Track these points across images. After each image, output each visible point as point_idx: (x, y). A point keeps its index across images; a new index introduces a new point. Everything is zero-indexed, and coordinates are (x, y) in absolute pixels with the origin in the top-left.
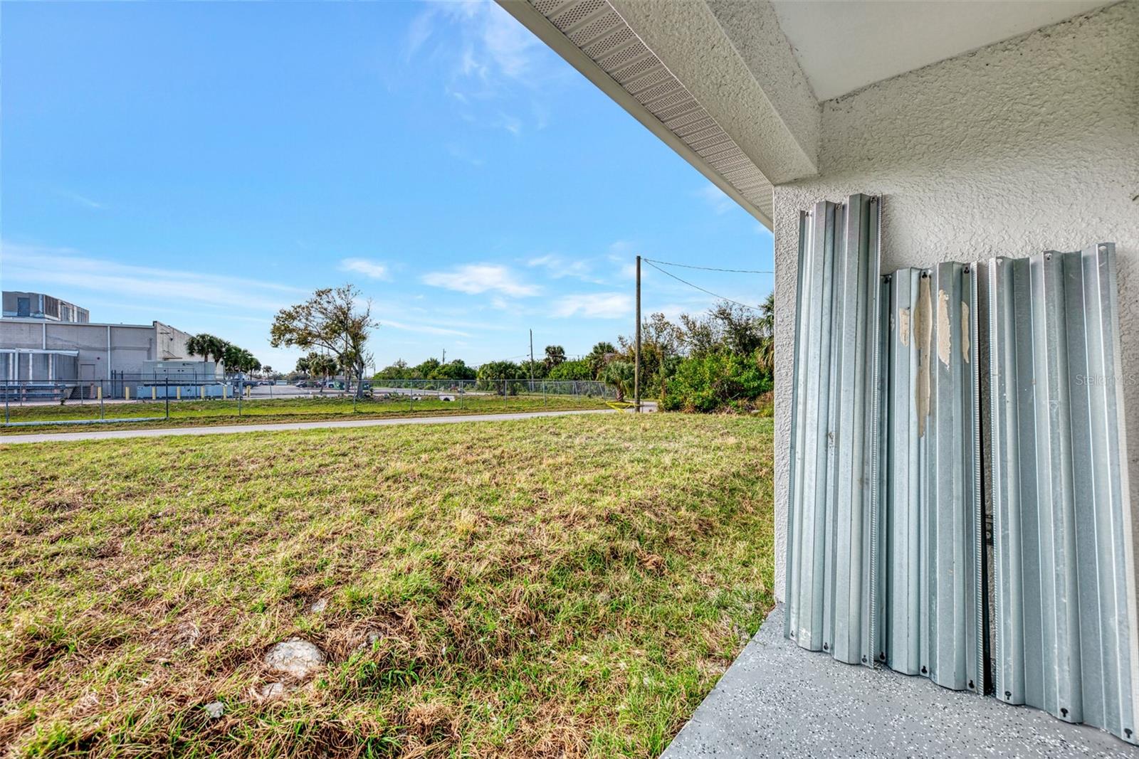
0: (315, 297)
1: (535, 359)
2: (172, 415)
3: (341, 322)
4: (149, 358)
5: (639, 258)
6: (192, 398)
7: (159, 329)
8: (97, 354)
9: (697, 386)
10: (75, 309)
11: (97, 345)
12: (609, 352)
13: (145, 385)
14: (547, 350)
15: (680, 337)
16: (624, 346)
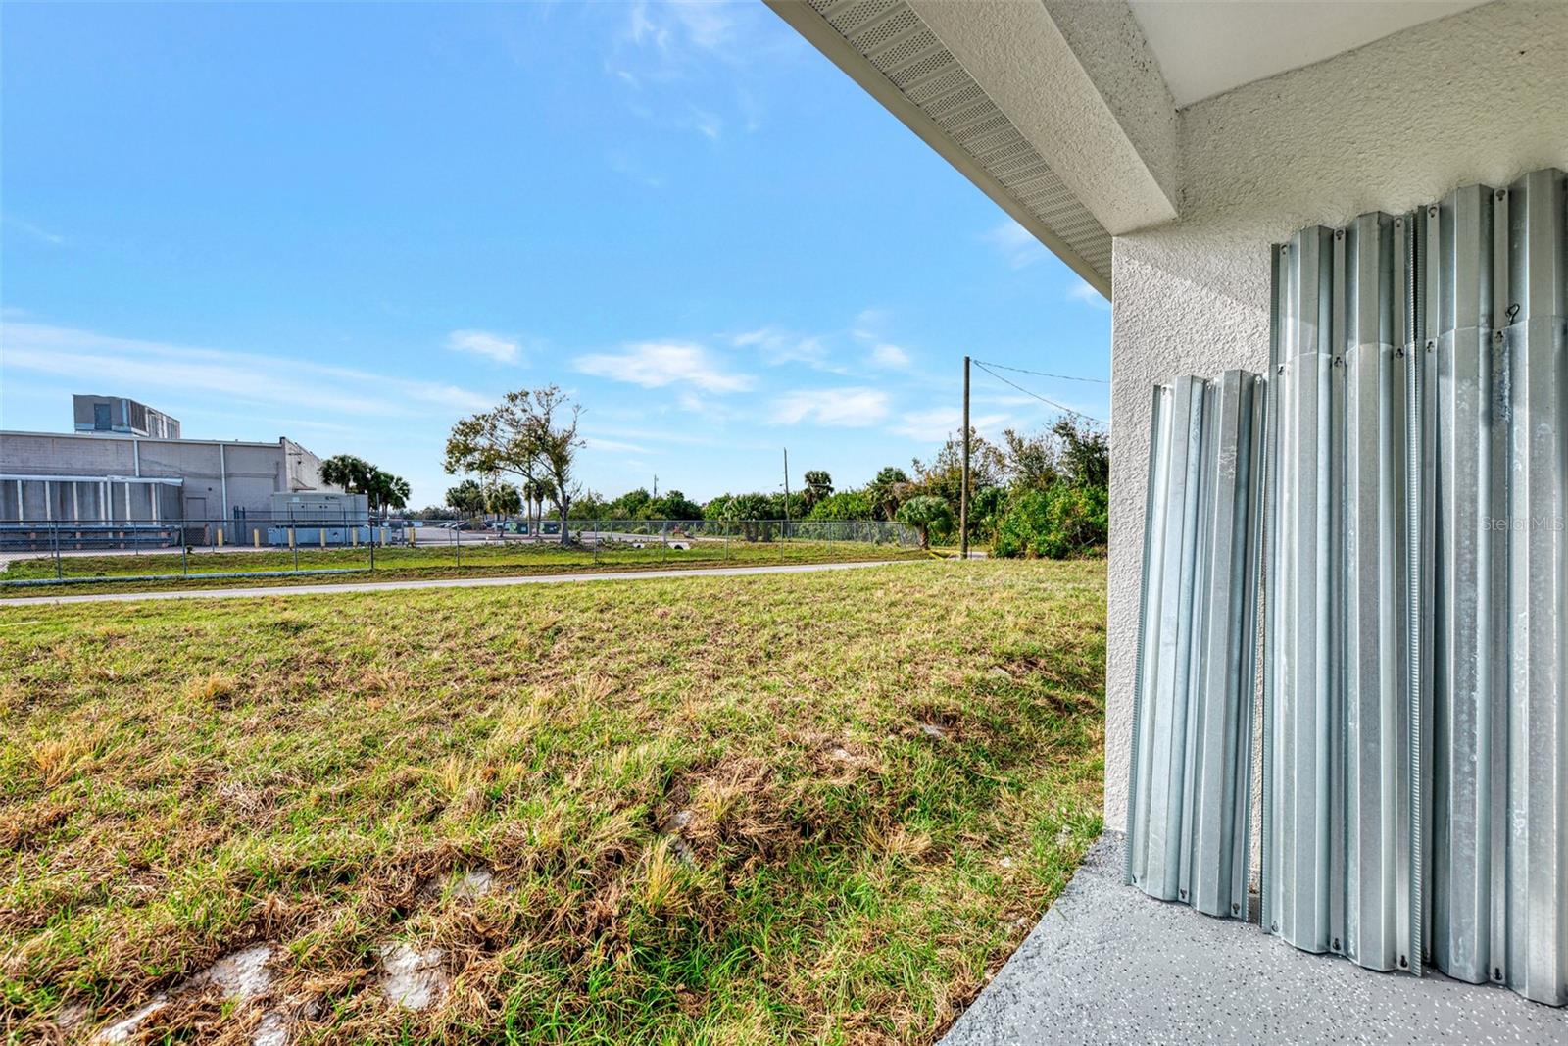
0: (506, 403)
1: (791, 491)
2: (379, 565)
3: (539, 439)
4: (277, 489)
5: (968, 360)
6: (339, 545)
7: (287, 446)
8: (206, 484)
9: (1043, 528)
10: (164, 419)
11: (207, 471)
12: (898, 481)
13: (278, 527)
14: (808, 477)
15: (999, 459)
16: (921, 472)
